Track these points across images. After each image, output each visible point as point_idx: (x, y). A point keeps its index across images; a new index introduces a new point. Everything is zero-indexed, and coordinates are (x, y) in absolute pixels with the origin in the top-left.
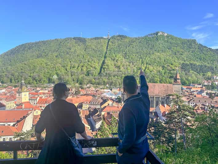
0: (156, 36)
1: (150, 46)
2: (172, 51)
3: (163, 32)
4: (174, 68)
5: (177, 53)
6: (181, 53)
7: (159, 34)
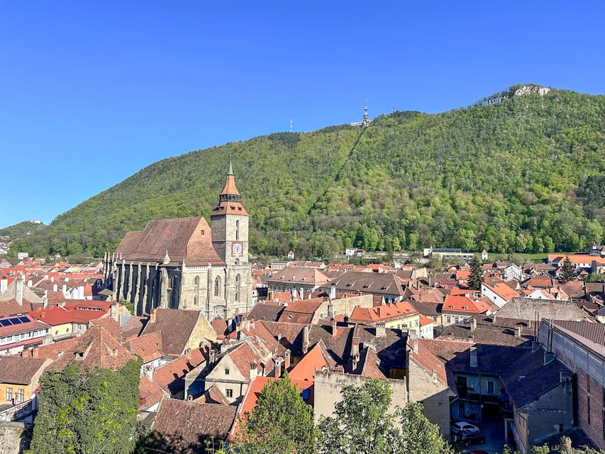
0: (509, 100)
1: (483, 132)
2: (557, 141)
3: (534, 86)
4: (546, 196)
5: (577, 147)
6: (591, 143)
7: (519, 93)
